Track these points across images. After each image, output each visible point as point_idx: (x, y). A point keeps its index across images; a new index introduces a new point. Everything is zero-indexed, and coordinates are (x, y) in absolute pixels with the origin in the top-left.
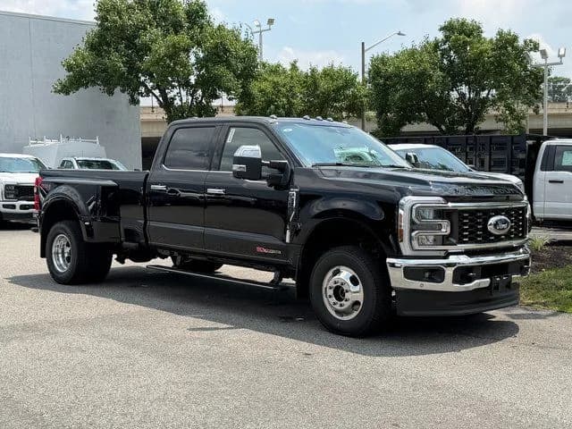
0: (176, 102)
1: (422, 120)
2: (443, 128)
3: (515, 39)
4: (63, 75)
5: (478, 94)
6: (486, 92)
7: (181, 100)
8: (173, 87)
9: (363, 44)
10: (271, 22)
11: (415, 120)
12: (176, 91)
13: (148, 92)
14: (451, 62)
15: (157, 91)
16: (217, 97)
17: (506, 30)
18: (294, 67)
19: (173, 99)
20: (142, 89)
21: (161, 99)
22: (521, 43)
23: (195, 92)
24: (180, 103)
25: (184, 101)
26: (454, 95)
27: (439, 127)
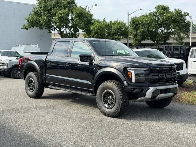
0: (64, 33)
1: (148, 39)
2: (156, 42)
3: (181, 11)
4: (26, 23)
5: (168, 30)
6: (171, 30)
7: (66, 32)
8: (63, 27)
9: (128, 13)
10: (96, 5)
11: (146, 39)
12: (64, 29)
13: (55, 29)
14: (159, 19)
15: (58, 29)
16: (78, 31)
17: (177, 9)
18: (104, 20)
19: (63, 32)
20: (53, 28)
21: (59, 31)
22: (183, 13)
23: (71, 29)
24: (66, 33)
25: (67, 32)
26: (159, 31)
27: (154, 42)
